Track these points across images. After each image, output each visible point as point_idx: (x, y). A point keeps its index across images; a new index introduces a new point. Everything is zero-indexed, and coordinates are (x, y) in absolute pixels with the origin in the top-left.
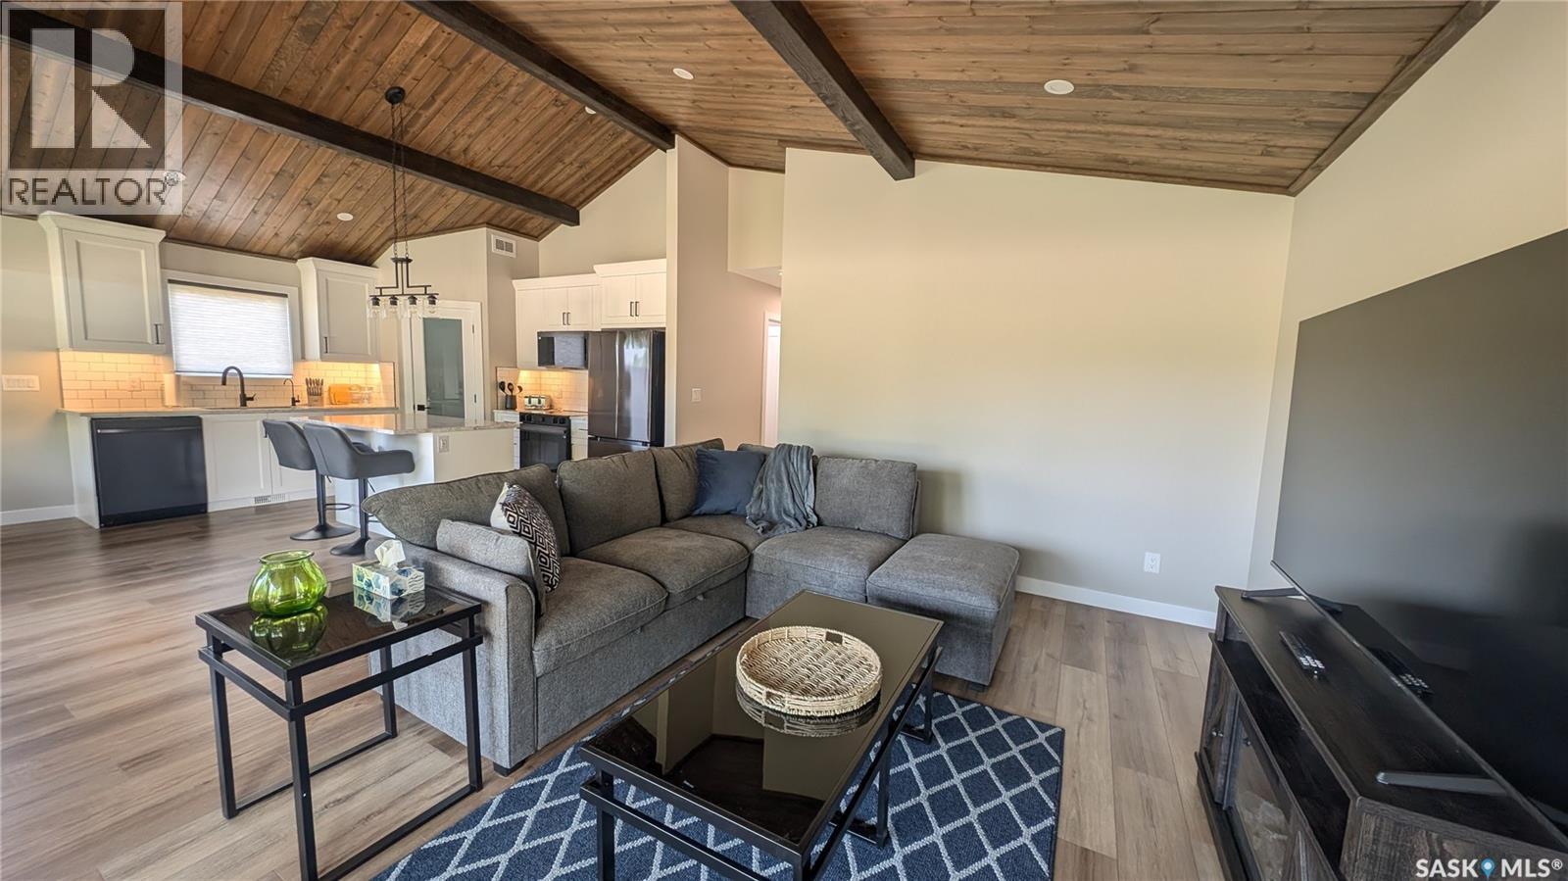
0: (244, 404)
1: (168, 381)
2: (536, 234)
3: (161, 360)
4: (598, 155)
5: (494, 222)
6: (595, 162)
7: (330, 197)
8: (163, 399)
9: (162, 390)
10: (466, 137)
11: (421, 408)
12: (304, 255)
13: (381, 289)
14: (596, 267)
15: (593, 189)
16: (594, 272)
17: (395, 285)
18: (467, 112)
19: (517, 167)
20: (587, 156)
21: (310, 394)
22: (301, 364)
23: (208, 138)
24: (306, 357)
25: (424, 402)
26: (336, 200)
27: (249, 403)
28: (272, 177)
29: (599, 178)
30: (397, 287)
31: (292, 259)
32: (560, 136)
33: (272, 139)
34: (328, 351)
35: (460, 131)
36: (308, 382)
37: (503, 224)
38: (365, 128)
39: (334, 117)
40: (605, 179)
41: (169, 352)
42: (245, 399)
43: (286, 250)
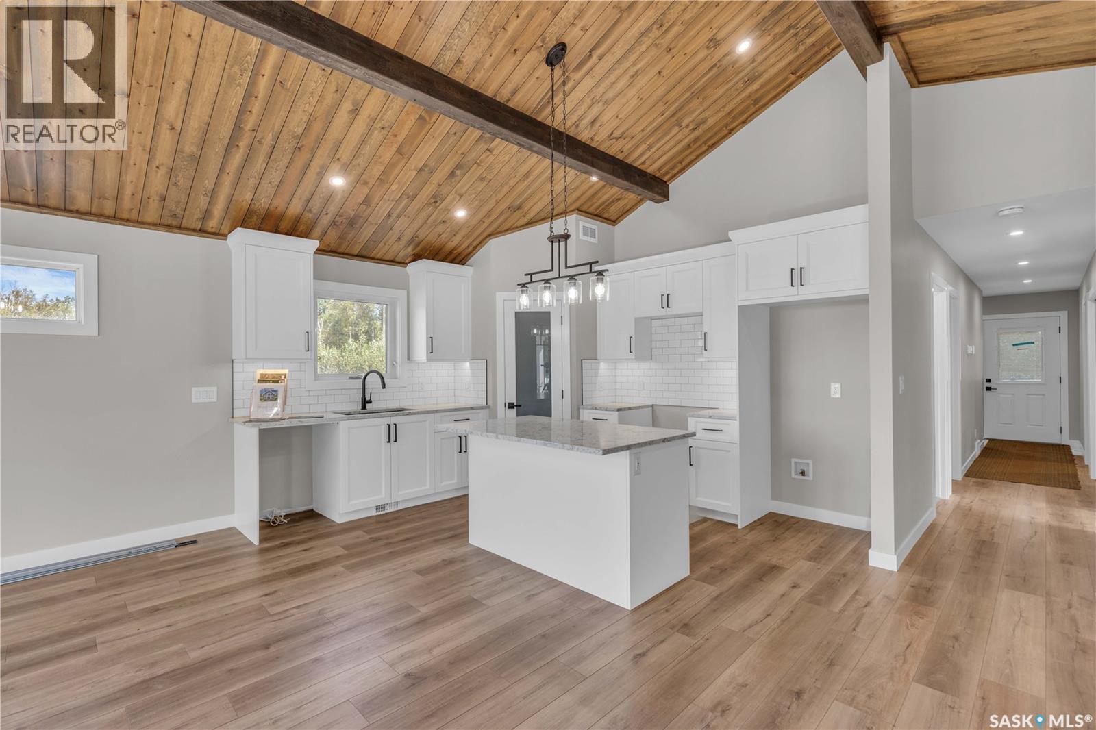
0: (364, 407)
2: (613, 219)
4: (720, 110)
5: (584, 208)
6: (711, 122)
7: (456, 192)
10: (601, 104)
11: (511, 406)
12: (416, 257)
13: (531, 275)
14: (731, 234)
15: (692, 157)
16: (730, 240)
17: (550, 268)
18: (616, 69)
19: (632, 138)
20: (707, 114)
23: (376, 132)
25: (514, 400)
26: (459, 195)
27: (368, 406)
28: (415, 173)
29: (705, 143)
30: (552, 270)
31: (403, 263)
32: (692, 91)
33: (428, 126)
34: (432, 352)
35: (598, 97)
37: (591, 210)
38: (511, 105)
39: (489, 93)
40: (710, 143)
42: (365, 402)
43: (402, 254)
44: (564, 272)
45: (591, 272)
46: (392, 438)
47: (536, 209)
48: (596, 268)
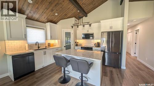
0: (39, 48)
1: (27, 45)
3: (25, 41)
8: (26, 49)
9: (26, 47)
11: (65, 47)
12: (47, 22)
14: (100, 21)
19: (86, 5)
20: (96, 3)
21: (48, 45)
22: (47, 41)
24: (48, 39)
25: (65, 46)
26: (56, 10)
31: (45, 23)
34: (51, 38)
36: (48, 43)
41: (26, 40)
42: (39, 47)
43: (45, 21)
44: (82, 24)
45: (88, 24)
46: (45, 54)
47: (69, 16)
48: (89, 23)
